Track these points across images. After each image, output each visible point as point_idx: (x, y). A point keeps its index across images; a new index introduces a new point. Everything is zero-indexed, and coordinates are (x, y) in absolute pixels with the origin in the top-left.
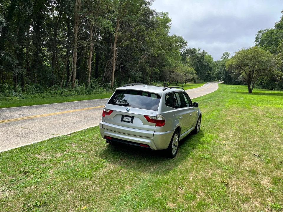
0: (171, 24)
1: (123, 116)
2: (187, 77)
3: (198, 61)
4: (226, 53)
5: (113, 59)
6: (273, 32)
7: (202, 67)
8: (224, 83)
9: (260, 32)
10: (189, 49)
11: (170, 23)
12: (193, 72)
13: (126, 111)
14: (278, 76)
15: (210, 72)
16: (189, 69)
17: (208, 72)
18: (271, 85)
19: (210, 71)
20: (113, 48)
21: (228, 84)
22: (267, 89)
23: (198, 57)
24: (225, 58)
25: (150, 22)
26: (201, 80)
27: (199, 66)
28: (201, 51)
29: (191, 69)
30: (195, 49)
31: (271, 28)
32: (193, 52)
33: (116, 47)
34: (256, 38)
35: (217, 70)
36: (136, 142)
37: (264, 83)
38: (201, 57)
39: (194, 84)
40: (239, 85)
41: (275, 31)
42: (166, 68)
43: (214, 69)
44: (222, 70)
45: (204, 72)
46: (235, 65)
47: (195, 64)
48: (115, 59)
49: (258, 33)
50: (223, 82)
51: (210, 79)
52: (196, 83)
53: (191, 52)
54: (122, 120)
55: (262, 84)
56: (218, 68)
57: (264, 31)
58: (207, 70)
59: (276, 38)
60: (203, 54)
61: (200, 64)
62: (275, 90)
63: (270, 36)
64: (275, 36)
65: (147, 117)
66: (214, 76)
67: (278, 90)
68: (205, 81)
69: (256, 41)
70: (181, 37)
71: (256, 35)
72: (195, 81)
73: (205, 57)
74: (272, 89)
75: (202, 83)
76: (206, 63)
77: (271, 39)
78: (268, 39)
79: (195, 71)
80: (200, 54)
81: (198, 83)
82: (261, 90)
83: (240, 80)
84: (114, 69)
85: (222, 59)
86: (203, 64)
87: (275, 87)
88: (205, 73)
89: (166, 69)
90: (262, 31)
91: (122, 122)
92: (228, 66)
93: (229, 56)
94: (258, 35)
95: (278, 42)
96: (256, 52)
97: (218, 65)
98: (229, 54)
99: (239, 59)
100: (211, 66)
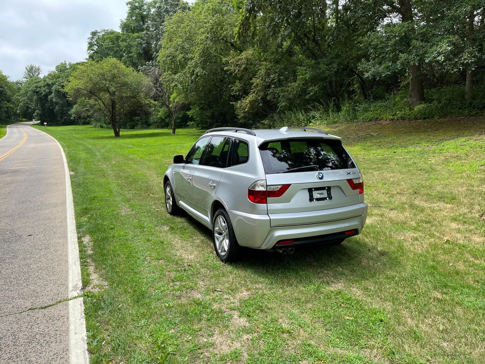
4: (32, 68)
6: (120, 37)
9: (94, 34)
13: (318, 180)
15: (8, 105)
17: (6, 104)
18: (130, 122)
19: (8, 102)
22: (124, 128)
24: (31, 77)
34: (89, 43)
35: (21, 99)
40: (73, 126)
41: (121, 35)
43: (15, 97)
44: (32, 99)
46: (85, 90)
49: (91, 36)
50: (39, 122)
51: (9, 117)
56: (23, 95)
57: (100, 33)
59: (126, 46)
62: (139, 129)
63: (116, 42)
64: (125, 44)
65: (350, 182)
66: (18, 111)
67: (143, 128)
69: (90, 48)
71: (89, 38)
74: (133, 127)
77: (119, 46)
78: (113, 47)
83: (73, 115)
85: (26, 78)
87: (137, 125)
90: (97, 32)
91: (313, 202)
92: (72, 91)
93: (39, 74)
94: (92, 38)
95: (131, 53)
96: (116, 68)
97: (19, 89)
98: (39, 69)
99: (91, 80)
100: (9, 93)
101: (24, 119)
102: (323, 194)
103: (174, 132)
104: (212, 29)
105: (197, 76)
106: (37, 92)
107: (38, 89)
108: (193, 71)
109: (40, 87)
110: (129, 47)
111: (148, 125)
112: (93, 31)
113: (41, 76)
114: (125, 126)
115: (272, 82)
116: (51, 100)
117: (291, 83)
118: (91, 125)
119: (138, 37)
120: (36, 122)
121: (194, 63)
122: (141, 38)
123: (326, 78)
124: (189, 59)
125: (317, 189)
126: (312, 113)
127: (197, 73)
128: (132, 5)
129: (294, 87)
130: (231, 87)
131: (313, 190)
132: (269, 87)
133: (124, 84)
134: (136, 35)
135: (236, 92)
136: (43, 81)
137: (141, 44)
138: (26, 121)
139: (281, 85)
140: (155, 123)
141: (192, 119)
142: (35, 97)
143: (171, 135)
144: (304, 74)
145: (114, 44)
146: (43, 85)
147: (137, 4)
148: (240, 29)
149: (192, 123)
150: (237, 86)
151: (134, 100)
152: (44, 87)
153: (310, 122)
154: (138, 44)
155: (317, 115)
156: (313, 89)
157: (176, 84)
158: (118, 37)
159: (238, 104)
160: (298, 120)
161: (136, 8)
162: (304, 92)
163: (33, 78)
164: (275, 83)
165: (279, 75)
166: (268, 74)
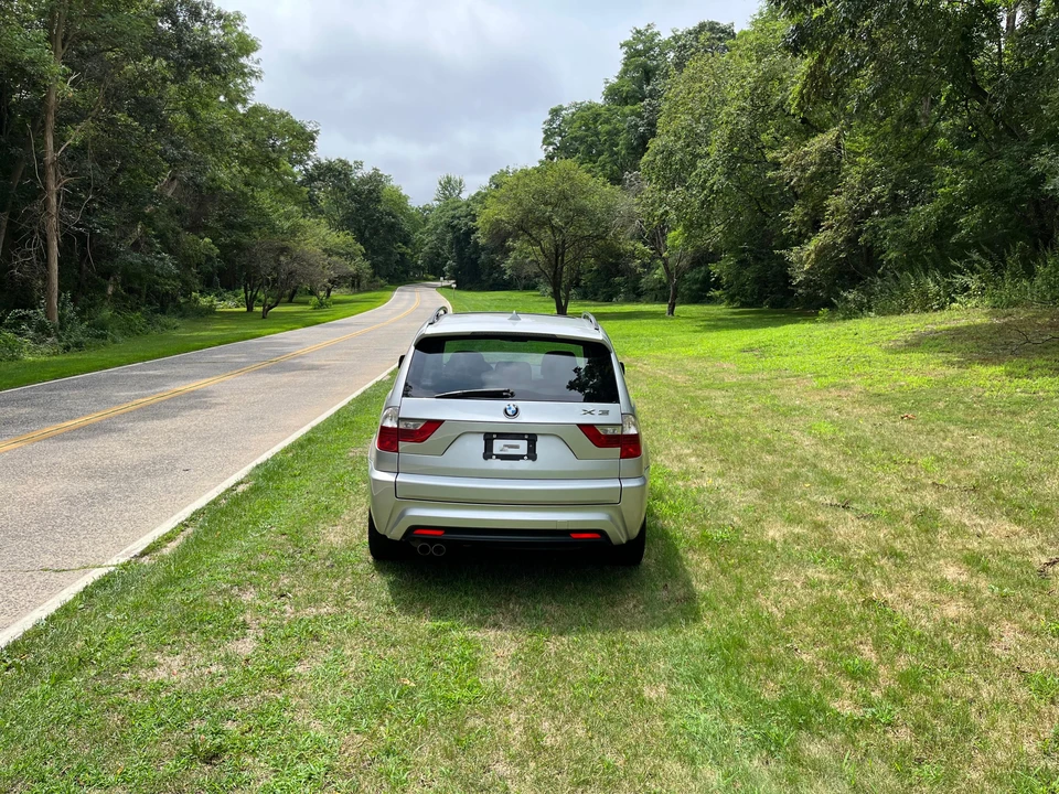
0: (258, 62)
1: (489, 438)
2: (334, 269)
3: (357, 210)
4: (449, 181)
5: (47, 202)
6: (600, 114)
7: (376, 232)
8: (460, 287)
9: (556, 113)
10: (324, 161)
11: (254, 55)
12: (351, 250)
13: (504, 419)
14: (634, 257)
15: (404, 249)
16: (337, 240)
17: (399, 247)
18: (605, 287)
19: (405, 243)
20: (44, 155)
21: (470, 290)
22: (594, 300)
23: (360, 194)
25: (200, 49)
26: (377, 278)
27: (366, 226)
28: (367, 170)
29: (342, 239)
30: (345, 163)
31: (587, 100)
32: (340, 173)
33: (56, 150)
34: (545, 132)
35: (426, 240)
36: (559, 528)
37: (584, 280)
38: (370, 192)
39: (354, 293)
40: (507, 293)
41: (602, 111)
42: (256, 234)
43: (417, 235)
44: (444, 239)
45: (385, 249)
46: (508, 223)
47: (348, 219)
48: (54, 201)
49: (549, 117)
50: (453, 282)
51: (407, 272)
52: (359, 292)
53: (335, 173)
54: (488, 454)
55: (577, 285)
56: (429, 232)
57: (566, 109)
58: (395, 239)
59: (608, 133)
60: (375, 180)
61: (369, 218)
62: (618, 302)
63: (593, 126)
64: (607, 127)
65: (588, 429)
66: (419, 262)
67: (628, 301)
68: (390, 282)
69: (547, 141)
70: (287, 114)
71: (545, 122)
72: (355, 283)
73: (385, 194)
74: (609, 299)
75: (382, 288)
76: (389, 214)
77: (597, 134)
78: (587, 136)
79: (359, 246)
80: (363, 181)
81: (369, 291)
82: (580, 305)
83: (508, 272)
84: (55, 243)
85: (439, 200)
86: (379, 220)
87: (617, 293)
88: (390, 254)
89: (257, 238)
90: (561, 109)
91: (489, 460)
92: (488, 226)
93: (460, 191)
94: (552, 121)
95: (617, 145)
96: (569, 179)
97: (426, 220)
98: (460, 183)
99: (520, 204)
100: (407, 227)
101: (430, 277)
102: (517, 447)
103: (671, 311)
104: (756, 89)
105: (712, 191)
106: (453, 227)
107: (456, 222)
108: (705, 182)
109: (458, 218)
110: (614, 133)
111: (637, 295)
112: (555, 106)
113: (464, 196)
114: (596, 295)
115: (875, 204)
116: (476, 243)
117: (923, 204)
118: (538, 290)
119: (633, 113)
120: (446, 283)
121: (709, 166)
122: (639, 115)
123: (1008, 192)
124: (699, 156)
125: (502, 436)
126: (960, 280)
127: (713, 185)
128: (630, 48)
129: (923, 214)
130: (784, 216)
131: (495, 436)
132: (867, 213)
133: (581, 211)
134: (627, 109)
135: (794, 225)
136: (464, 208)
137: (636, 126)
138: (434, 280)
139: (897, 211)
140: (652, 290)
141: (717, 284)
142: (449, 237)
143: (665, 318)
144: (952, 182)
145: (588, 129)
146: (464, 214)
147: (640, 47)
148: (804, 86)
149: (717, 293)
150: (796, 213)
151: (600, 243)
152: (466, 217)
153: (954, 300)
154: (630, 127)
155: (973, 282)
156: (969, 222)
157: (666, 211)
158: (596, 117)
159: (793, 255)
160: (924, 293)
161: (638, 53)
162: (946, 227)
163: (451, 200)
164: (883, 204)
165: (896, 186)
166: (867, 184)
